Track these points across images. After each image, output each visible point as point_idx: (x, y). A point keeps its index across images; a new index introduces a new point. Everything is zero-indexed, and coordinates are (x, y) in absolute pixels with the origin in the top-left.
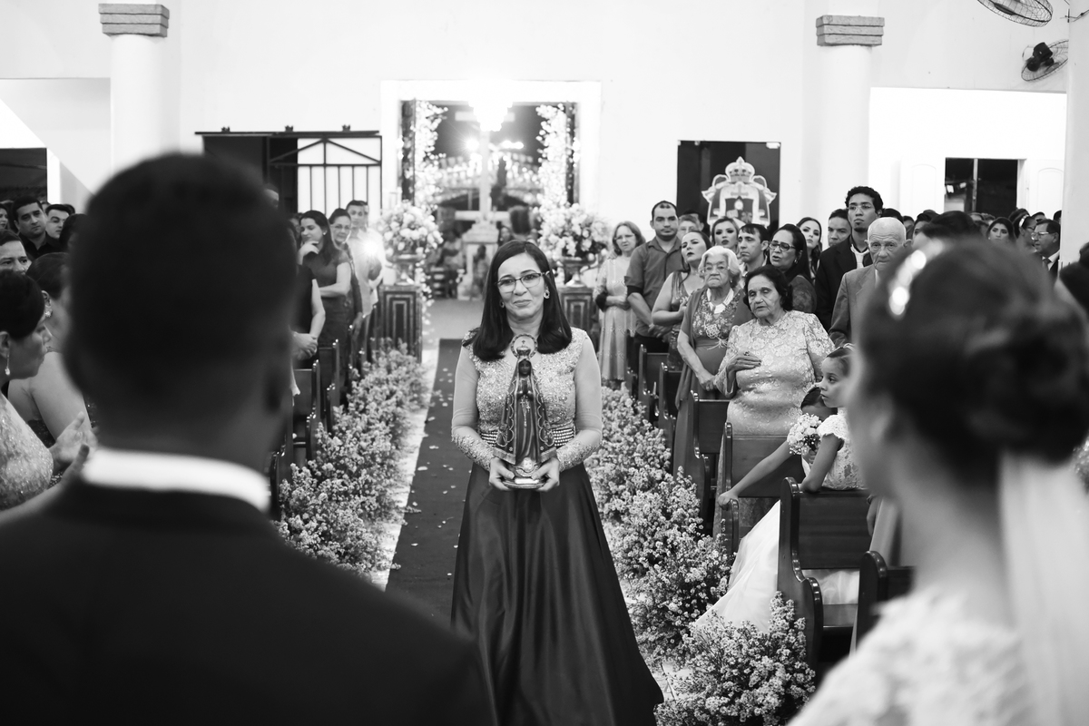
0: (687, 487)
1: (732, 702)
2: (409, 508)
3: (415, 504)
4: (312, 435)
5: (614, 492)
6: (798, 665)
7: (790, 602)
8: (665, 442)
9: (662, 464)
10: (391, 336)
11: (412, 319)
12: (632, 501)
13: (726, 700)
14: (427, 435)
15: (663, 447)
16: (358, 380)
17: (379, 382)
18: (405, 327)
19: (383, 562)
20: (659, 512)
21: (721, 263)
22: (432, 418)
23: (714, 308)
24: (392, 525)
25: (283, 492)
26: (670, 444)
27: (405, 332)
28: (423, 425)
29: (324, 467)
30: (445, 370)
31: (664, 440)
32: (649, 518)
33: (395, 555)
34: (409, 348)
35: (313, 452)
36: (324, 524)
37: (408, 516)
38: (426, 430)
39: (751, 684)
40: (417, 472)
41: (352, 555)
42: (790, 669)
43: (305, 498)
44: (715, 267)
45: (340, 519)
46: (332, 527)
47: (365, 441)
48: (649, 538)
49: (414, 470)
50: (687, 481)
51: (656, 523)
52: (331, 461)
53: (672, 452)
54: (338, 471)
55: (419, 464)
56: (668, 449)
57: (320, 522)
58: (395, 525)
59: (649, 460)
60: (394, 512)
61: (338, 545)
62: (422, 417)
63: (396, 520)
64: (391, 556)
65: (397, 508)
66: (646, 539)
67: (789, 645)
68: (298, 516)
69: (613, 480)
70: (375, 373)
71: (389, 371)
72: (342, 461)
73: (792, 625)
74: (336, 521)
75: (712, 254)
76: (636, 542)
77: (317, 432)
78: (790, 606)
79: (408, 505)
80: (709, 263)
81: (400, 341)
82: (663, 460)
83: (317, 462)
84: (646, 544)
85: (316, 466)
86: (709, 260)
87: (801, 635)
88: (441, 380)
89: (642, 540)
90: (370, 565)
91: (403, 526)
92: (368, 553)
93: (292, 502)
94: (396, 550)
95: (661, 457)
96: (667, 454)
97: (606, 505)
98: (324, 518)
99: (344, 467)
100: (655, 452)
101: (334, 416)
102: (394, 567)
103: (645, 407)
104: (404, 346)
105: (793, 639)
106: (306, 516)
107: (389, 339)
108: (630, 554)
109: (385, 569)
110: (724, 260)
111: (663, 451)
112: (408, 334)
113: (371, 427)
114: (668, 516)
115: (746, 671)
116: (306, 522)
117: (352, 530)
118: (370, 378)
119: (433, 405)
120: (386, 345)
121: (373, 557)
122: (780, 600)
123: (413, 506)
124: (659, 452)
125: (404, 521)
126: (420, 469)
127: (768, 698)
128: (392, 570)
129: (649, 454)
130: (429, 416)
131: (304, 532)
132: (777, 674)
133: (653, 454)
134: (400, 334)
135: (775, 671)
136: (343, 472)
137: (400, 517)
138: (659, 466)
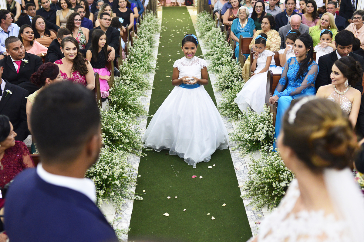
0: (239, 64)
1: (251, 135)
2: (157, 68)
3: (158, 67)
4: (127, 48)
5: (217, 63)
6: (271, 126)
7: (269, 107)
8: (232, 48)
9: (231, 55)
10: (148, 9)
11: (154, 3)
12: (222, 68)
13: (250, 135)
14: (160, 42)
15: (231, 50)
16: (139, 26)
17: (145, 26)
18: (152, 6)
19: (150, 87)
20: (230, 72)
21: (244, 12)
22: (162, 36)
23: (242, 25)
24: (152, 74)
25: (120, 68)
26: (234, 49)
27: (152, 7)
28: (159, 38)
29: (131, 58)
30: (165, 18)
31: (231, 47)
32: (227, 75)
33: (153, 85)
34: (154, 13)
35: (128, 53)
36: (132, 77)
37: (156, 71)
38: (160, 41)
39: (257, 130)
40: (158, 55)
41: (141, 86)
42: (268, 126)
43: (127, 70)
44: (242, 13)
45: (137, 76)
46: (135, 78)
47: (143, 47)
48: (227, 80)
49: (157, 55)
50: (239, 63)
51: (229, 76)
52: (133, 56)
53: (234, 52)
54: (135, 59)
55: (158, 53)
56: (233, 51)
57: (131, 77)
58: (153, 74)
59: (227, 54)
60: (152, 70)
61: (137, 84)
62: (158, 35)
63: (153, 73)
64: (152, 85)
65: (153, 68)
66: (226, 80)
67: (268, 120)
68: (125, 75)
69: (216, 59)
70: (144, 23)
71: (148, 22)
72: (136, 56)
73: (269, 113)
74: (136, 76)
75: (241, 9)
76: (223, 81)
77: (128, 47)
78: (269, 108)
79: (156, 67)
80: (240, 12)
81: (151, 11)
82: (231, 54)
83: (129, 56)
84: (226, 82)
85: (129, 57)
86: (241, 11)
87: (272, 117)
88: (164, 22)
89: (225, 80)
90: (146, 88)
91: (155, 74)
92: (146, 85)
93: (123, 71)
94: (153, 83)
95: (231, 53)
96: (233, 52)
97: (214, 67)
98: (132, 75)
99: (137, 57)
100: (229, 51)
101: (133, 40)
102: (153, 89)
103: (226, 35)
104: (152, 12)
105: (269, 119)
106: (127, 75)
107: (147, 10)
108: (222, 85)
109: (150, 89)
110: (245, 11)
111: (231, 51)
112: (153, 8)
113: (144, 43)
114: (233, 73)
115: (256, 127)
116: (127, 77)
117: (141, 79)
118: (142, 25)
119: (162, 31)
120: (147, 12)
121: (147, 86)
122: (266, 106)
123: (158, 68)
124: (230, 51)
125: (155, 73)
126: (159, 54)
127: (262, 136)
128: (152, 90)
129: (227, 52)
130: (160, 36)
131: (127, 80)
132: (264, 128)
133: (228, 52)
134: (151, 8)
135: (264, 127)
136: (137, 59)
137: (154, 71)
138: (230, 56)
